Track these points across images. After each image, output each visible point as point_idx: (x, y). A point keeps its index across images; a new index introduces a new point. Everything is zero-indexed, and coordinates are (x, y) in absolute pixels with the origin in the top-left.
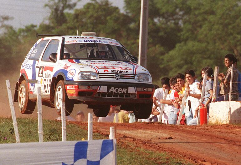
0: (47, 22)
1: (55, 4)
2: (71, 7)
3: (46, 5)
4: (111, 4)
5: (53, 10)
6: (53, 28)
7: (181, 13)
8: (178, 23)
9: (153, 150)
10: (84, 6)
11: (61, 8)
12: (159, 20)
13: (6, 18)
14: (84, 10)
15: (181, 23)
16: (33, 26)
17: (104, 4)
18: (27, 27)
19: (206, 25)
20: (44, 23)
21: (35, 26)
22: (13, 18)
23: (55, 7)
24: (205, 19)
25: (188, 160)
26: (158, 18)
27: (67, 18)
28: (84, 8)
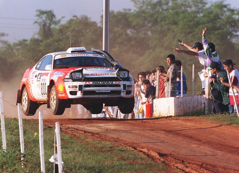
0: (37, 37)
1: (43, 21)
2: (56, 23)
3: (36, 22)
4: (90, 19)
5: (42, 27)
6: (41, 41)
7: (149, 25)
8: (147, 34)
9: (99, 141)
10: (67, 22)
11: (48, 25)
12: (131, 31)
13: (3, 35)
14: (67, 25)
15: (149, 33)
16: (25, 41)
17: (84, 19)
18: (20, 42)
19: (170, 34)
20: (34, 37)
21: (27, 40)
22: (8, 35)
23: (43, 24)
24: (169, 29)
25: (129, 148)
26: (130, 30)
27: (54, 33)
28: (67, 23)
